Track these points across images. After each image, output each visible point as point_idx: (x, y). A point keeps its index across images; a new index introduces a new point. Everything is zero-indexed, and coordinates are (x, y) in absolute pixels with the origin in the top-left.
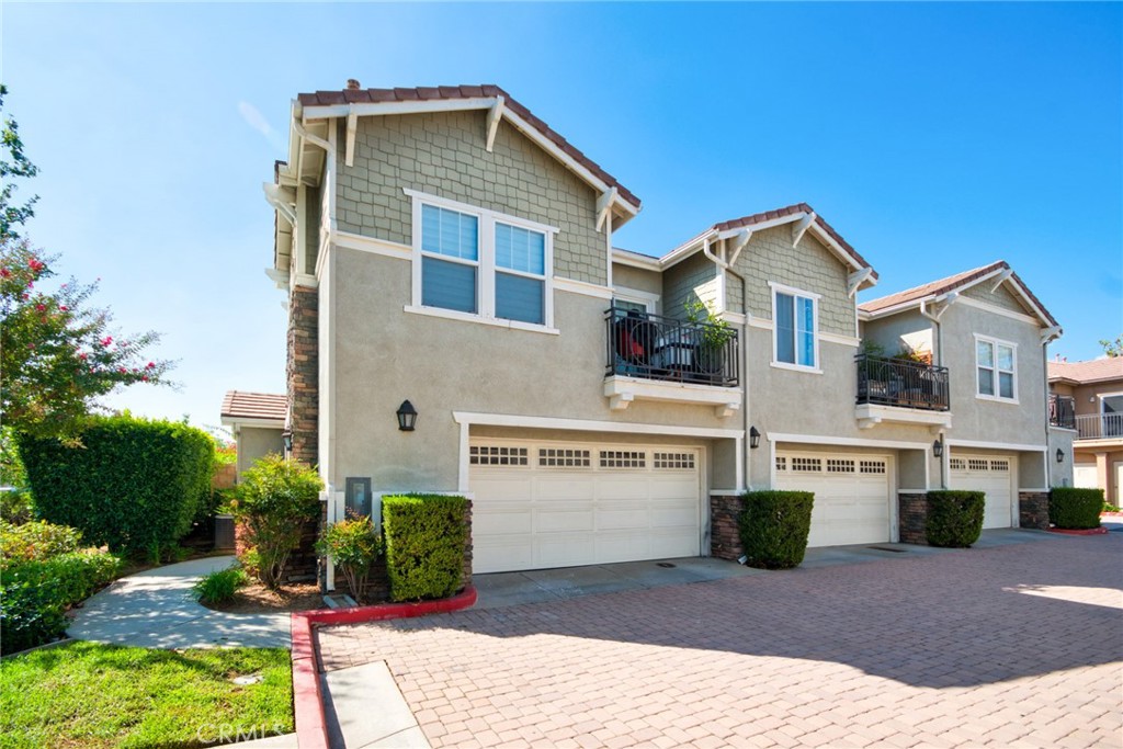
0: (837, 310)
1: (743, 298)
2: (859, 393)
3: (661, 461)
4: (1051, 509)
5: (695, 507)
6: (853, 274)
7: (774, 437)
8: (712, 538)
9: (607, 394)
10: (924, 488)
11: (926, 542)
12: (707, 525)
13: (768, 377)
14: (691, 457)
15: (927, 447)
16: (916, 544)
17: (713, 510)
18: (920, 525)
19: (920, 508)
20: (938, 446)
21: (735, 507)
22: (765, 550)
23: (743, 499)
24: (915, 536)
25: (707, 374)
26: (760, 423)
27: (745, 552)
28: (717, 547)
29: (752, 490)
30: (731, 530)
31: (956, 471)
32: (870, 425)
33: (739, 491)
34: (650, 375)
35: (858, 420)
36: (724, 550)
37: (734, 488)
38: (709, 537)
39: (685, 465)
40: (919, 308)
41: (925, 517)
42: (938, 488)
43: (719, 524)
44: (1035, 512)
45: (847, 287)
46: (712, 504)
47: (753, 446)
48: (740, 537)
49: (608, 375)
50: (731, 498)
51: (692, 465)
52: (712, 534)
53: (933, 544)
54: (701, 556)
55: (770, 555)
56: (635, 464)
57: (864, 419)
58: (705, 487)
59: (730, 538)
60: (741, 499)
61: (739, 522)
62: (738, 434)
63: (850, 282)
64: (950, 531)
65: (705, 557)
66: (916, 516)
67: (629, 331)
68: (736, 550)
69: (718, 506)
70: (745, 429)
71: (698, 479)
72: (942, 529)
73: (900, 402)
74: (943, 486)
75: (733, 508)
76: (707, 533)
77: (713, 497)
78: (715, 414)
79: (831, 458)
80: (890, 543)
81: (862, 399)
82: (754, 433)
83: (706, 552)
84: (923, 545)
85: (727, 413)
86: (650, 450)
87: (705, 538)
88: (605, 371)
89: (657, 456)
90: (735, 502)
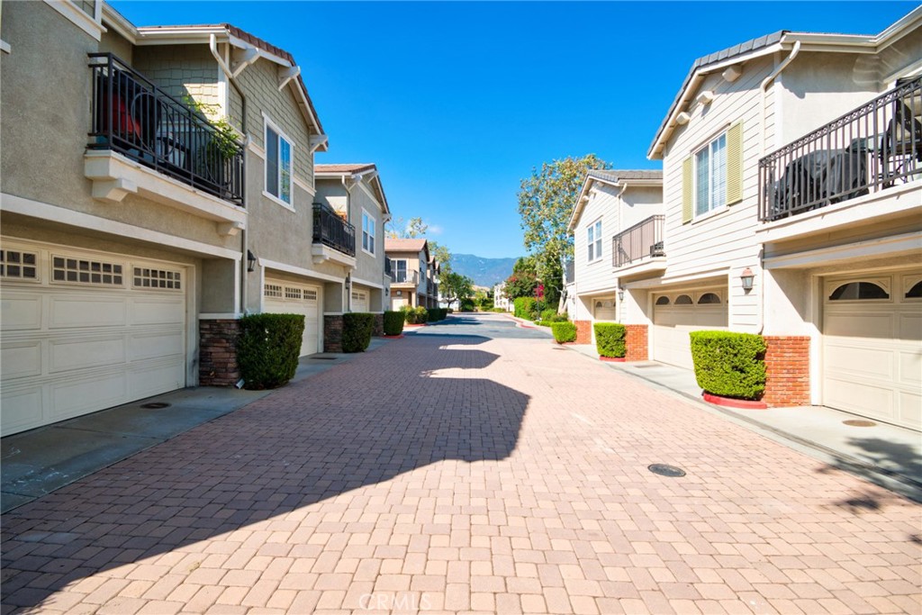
0: (304, 162)
1: (243, 117)
2: (314, 235)
3: (142, 277)
4: (385, 324)
5: (180, 333)
6: (314, 136)
7: (264, 263)
8: (200, 366)
9: (88, 174)
10: (341, 311)
11: (341, 350)
12: (196, 351)
13: (260, 205)
14: (178, 276)
15: (343, 281)
16: (335, 352)
17: (202, 335)
18: (339, 338)
19: (338, 326)
20: (348, 281)
21: (233, 332)
22: (267, 371)
23: (242, 323)
24: (335, 346)
25: (216, 184)
26: (253, 247)
27: (242, 376)
28: (207, 373)
29: (249, 314)
30: (228, 355)
31: (356, 301)
32: (322, 261)
33: (237, 315)
34: (157, 166)
35: (313, 256)
36: (216, 377)
37: (232, 311)
38: (197, 365)
39: (170, 285)
40: (341, 180)
41: (341, 332)
42: (347, 312)
43: (211, 350)
44: (377, 326)
45: (310, 145)
46: (201, 329)
47: (250, 270)
48: (238, 361)
49: (91, 147)
50: (229, 322)
51: (178, 285)
52: (201, 360)
53: (346, 351)
54: (186, 388)
55: (272, 375)
56: (107, 279)
57: (318, 256)
58: (193, 310)
59: (226, 363)
60: (239, 322)
61: (237, 346)
62: (236, 256)
63: (312, 141)
64: (357, 341)
65: (192, 388)
66: (336, 332)
67: (131, 97)
68: (234, 375)
69: (210, 332)
70: (242, 252)
71: (184, 301)
72: (352, 340)
73: (336, 247)
74: (349, 310)
75: (230, 332)
76: (194, 361)
77: (202, 322)
78: (217, 231)
79: (288, 286)
80: (318, 353)
81: (316, 239)
82: (251, 257)
83: (193, 381)
84: (339, 352)
85: (233, 232)
86: (128, 263)
87: (194, 366)
88: (86, 140)
89: (137, 271)
90: (234, 326)
